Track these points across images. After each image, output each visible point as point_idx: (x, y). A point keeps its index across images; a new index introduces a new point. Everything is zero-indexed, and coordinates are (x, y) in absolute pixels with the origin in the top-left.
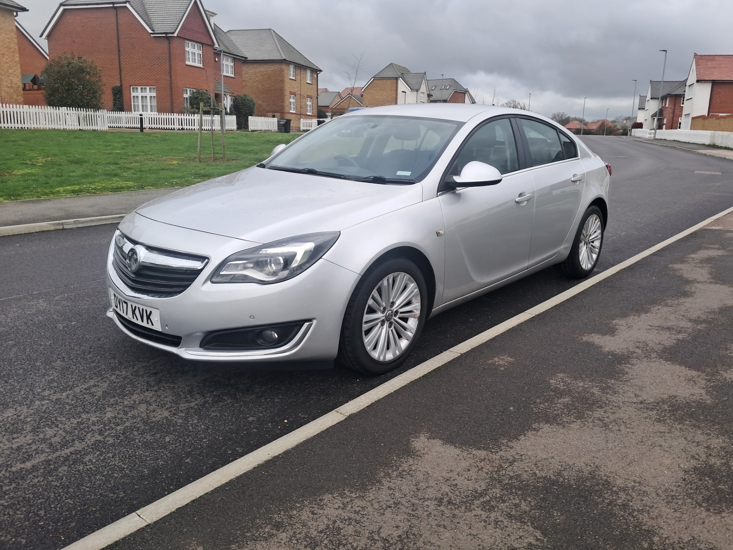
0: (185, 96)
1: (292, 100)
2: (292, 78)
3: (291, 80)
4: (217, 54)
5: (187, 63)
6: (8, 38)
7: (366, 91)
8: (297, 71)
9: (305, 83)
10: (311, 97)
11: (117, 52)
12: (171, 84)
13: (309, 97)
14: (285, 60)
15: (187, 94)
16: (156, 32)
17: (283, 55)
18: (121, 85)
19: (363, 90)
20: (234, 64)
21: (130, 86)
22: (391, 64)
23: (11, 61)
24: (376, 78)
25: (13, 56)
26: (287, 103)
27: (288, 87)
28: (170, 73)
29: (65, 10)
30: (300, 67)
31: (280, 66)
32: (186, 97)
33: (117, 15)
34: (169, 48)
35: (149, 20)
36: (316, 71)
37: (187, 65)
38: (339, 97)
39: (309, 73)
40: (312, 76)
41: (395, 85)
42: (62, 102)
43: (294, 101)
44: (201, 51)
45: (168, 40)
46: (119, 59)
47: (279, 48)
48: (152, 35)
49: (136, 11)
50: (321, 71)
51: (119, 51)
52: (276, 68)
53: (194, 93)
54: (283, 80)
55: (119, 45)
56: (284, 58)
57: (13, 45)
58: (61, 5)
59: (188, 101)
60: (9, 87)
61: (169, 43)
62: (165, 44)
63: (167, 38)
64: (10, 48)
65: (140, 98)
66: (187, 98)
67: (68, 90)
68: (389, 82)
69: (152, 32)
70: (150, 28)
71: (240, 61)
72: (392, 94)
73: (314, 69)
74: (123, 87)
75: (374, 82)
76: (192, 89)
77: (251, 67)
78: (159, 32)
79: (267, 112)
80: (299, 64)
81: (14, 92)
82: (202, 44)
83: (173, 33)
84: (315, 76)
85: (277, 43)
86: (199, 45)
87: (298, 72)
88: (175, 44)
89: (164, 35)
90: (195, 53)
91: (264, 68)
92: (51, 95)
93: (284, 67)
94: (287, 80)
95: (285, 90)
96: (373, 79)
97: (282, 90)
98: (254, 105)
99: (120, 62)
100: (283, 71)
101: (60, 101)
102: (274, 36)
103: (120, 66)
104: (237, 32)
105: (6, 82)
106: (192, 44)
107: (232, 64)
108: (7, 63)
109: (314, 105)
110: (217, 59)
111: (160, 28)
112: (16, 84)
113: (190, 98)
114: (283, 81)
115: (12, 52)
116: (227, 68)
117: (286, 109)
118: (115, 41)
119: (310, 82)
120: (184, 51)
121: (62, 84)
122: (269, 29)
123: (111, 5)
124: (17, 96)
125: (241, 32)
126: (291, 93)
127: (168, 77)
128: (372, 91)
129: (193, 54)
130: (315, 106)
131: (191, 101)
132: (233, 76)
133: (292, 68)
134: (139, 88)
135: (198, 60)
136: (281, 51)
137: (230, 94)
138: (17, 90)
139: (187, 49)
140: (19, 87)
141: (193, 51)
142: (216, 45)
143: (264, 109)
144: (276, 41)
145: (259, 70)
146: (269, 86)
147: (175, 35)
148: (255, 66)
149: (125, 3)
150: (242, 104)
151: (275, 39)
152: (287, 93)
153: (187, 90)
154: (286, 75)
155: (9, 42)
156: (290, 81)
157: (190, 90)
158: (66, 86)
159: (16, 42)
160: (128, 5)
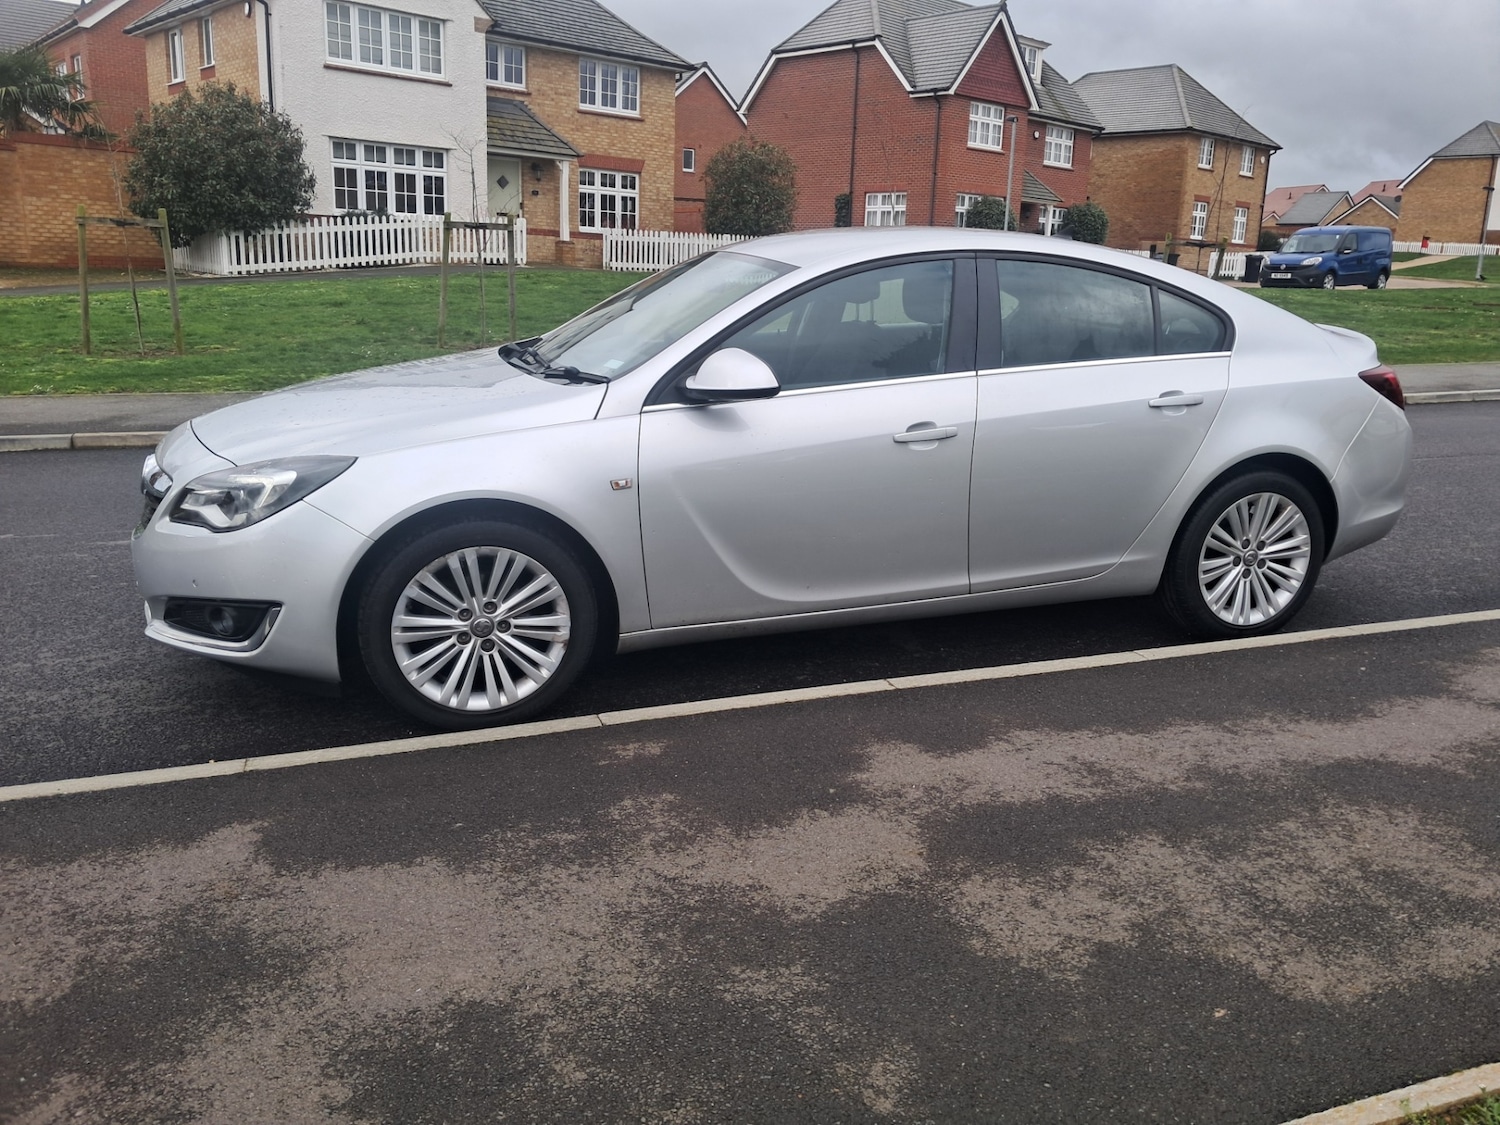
0: (959, 209)
1: (1199, 214)
2: (1204, 166)
3: (1202, 172)
4: (1041, 123)
5: (971, 144)
6: (661, 119)
7: (1411, 189)
8: (1218, 150)
9: (1236, 177)
10: (1246, 206)
11: (852, 131)
12: (934, 186)
13: (1239, 204)
14: (1190, 128)
15: (963, 205)
16: (918, 89)
17: (1188, 120)
18: (851, 193)
19: (1401, 187)
20: (1074, 143)
21: (866, 193)
22: (1485, 124)
23: (661, 157)
24: (1437, 158)
25: (666, 148)
26: (1185, 220)
27: (1191, 187)
28: (935, 166)
29: (779, 61)
30: (1228, 142)
31: (1178, 143)
32: (960, 211)
33: (858, 62)
34: (939, 118)
35: (912, 66)
36: (1265, 149)
37: (969, 149)
38: (1346, 203)
39: (1247, 155)
40: (1255, 161)
41: (1488, 173)
42: (726, 225)
43: (1204, 214)
44: (1002, 120)
45: (939, 102)
46: (854, 142)
47: (1184, 104)
48: (911, 96)
49: (890, 54)
50: (1278, 148)
51: (855, 128)
52: (1169, 147)
53: (977, 203)
54: (1182, 172)
55: (855, 118)
56: (1189, 124)
57: (667, 129)
58: (774, 52)
59: (965, 219)
60: (654, 201)
61: (940, 108)
62: (931, 111)
63: (937, 98)
64: (663, 135)
65: (879, 215)
66: (962, 213)
67: (736, 205)
68: (1472, 164)
69: (912, 90)
70: (910, 82)
71: (1089, 135)
72: (1477, 193)
73: (1260, 144)
74: (854, 195)
75: (1434, 167)
76: (973, 196)
77: (1118, 146)
78: (924, 88)
79: (1140, 239)
80: (1224, 136)
81: (661, 208)
82: (1006, 106)
83: (948, 89)
84: (1263, 160)
85: (1181, 94)
86: (999, 108)
87: (1221, 153)
88: (950, 109)
89: (932, 94)
90: (988, 124)
91: (1144, 148)
92: (712, 214)
93: (1187, 143)
94: (1190, 171)
95: (1186, 193)
96: (1431, 160)
97: (1177, 194)
98: (1104, 225)
99: (853, 149)
100: (1185, 152)
101: (723, 224)
102: (1177, 79)
103: (853, 159)
104: (1103, 76)
105: (651, 191)
106: (984, 107)
107: (1070, 143)
108: (655, 160)
109: (1251, 223)
110: (1037, 135)
111: (926, 82)
112: (665, 195)
113: (968, 212)
114: (1181, 174)
115: (665, 141)
116: (1058, 151)
117: (1183, 232)
118: (850, 111)
119: (1249, 174)
120: (967, 121)
121: (727, 193)
122: (1170, 66)
123: (850, 46)
124: (665, 216)
125: (1110, 75)
126: (1198, 199)
127: (930, 175)
128: (1426, 188)
129: (985, 128)
130: (1255, 225)
131: (968, 218)
132: (1068, 166)
133: (1206, 146)
134: (880, 196)
135: (994, 137)
136: (1185, 110)
137: (1055, 203)
138: (665, 205)
139: (973, 117)
140: (669, 199)
141: (986, 120)
142: (1035, 108)
143: (1136, 232)
144: (1180, 89)
145: (1133, 152)
146: (1151, 185)
147: (951, 92)
148: (1127, 144)
149: (873, 39)
150: (1080, 222)
151: (1179, 84)
152: (1189, 198)
153: (963, 198)
154: (1189, 161)
155: (662, 125)
156: (1198, 174)
157: (970, 198)
158: (734, 197)
159: (674, 124)
160: (877, 43)
